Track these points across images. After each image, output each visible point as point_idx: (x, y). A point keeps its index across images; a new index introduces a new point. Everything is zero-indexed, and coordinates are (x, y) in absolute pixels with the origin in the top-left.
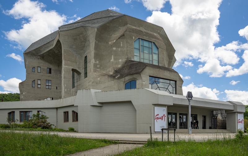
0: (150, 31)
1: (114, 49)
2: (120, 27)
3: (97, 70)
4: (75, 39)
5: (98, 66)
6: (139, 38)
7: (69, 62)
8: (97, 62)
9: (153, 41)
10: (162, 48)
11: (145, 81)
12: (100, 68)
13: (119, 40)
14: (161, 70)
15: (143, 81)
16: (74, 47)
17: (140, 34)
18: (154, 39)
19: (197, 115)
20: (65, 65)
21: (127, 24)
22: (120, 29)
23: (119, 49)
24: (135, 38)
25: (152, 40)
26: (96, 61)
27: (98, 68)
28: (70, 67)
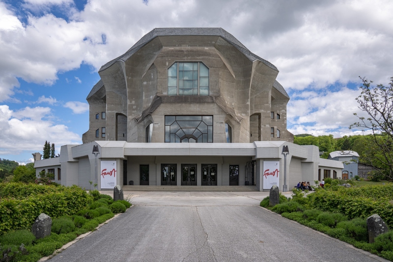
0: (199, 46)
1: (145, 83)
2: (154, 53)
3: (133, 112)
4: (115, 78)
5: (134, 107)
6: (177, 62)
7: (112, 105)
8: (133, 102)
9: (200, 60)
10: (215, 66)
11: (158, 124)
12: (136, 109)
13: (149, 71)
14: (184, 104)
15: (156, 124)
16: (117, 86)
17: (177, 56)
18: (201, 57)
19: (216, 165)
20: (108, 110)
21: (162, 47)
22: (155, 54)
23: (151, 83)
24: (169, 63)
25: (197, 59)
26: (131, 102)
27: (134, 110)
28: (114, 112)
